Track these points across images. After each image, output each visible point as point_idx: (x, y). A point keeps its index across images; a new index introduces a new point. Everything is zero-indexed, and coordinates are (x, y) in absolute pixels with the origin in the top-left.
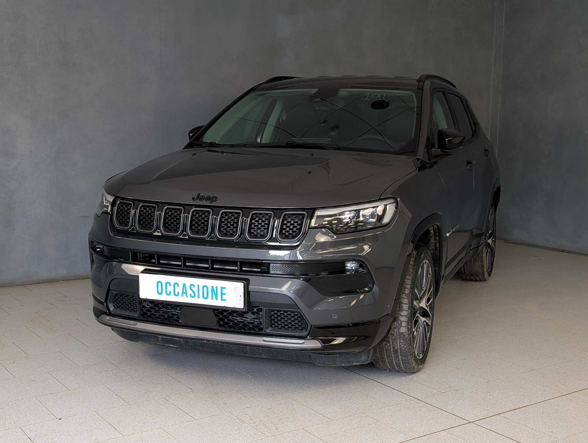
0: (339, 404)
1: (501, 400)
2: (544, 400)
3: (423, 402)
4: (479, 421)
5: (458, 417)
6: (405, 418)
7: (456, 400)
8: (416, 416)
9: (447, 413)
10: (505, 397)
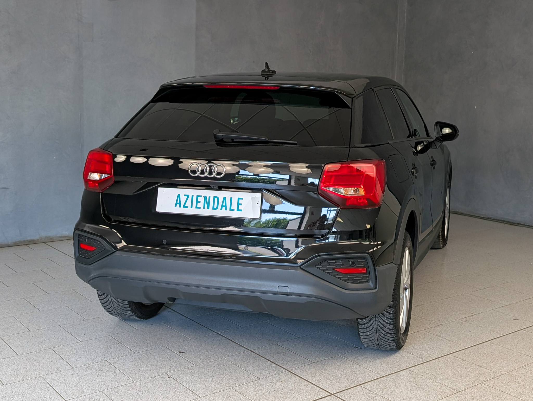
0: (212, 378)
1: (365, 370)
2: (406, 368)
3: (292, 374)
4: (340, 393)
5: (321, 389)
6: (271, 392)
7: (324, 371)
8: (282, 389)
9: (313, 385)
10: (371, 365)
